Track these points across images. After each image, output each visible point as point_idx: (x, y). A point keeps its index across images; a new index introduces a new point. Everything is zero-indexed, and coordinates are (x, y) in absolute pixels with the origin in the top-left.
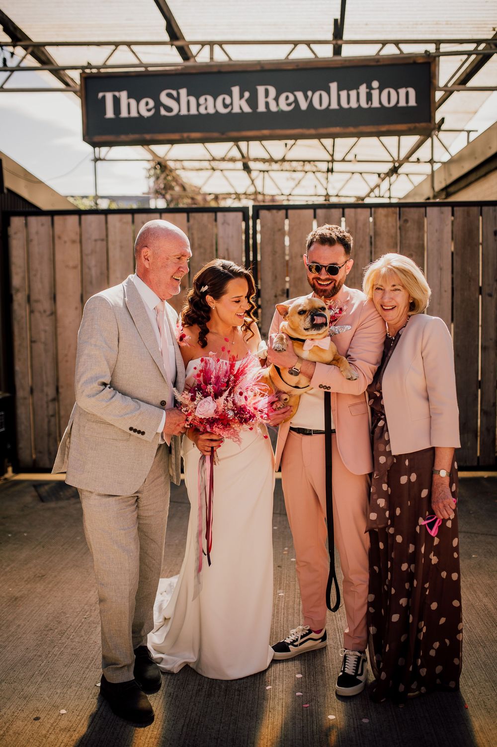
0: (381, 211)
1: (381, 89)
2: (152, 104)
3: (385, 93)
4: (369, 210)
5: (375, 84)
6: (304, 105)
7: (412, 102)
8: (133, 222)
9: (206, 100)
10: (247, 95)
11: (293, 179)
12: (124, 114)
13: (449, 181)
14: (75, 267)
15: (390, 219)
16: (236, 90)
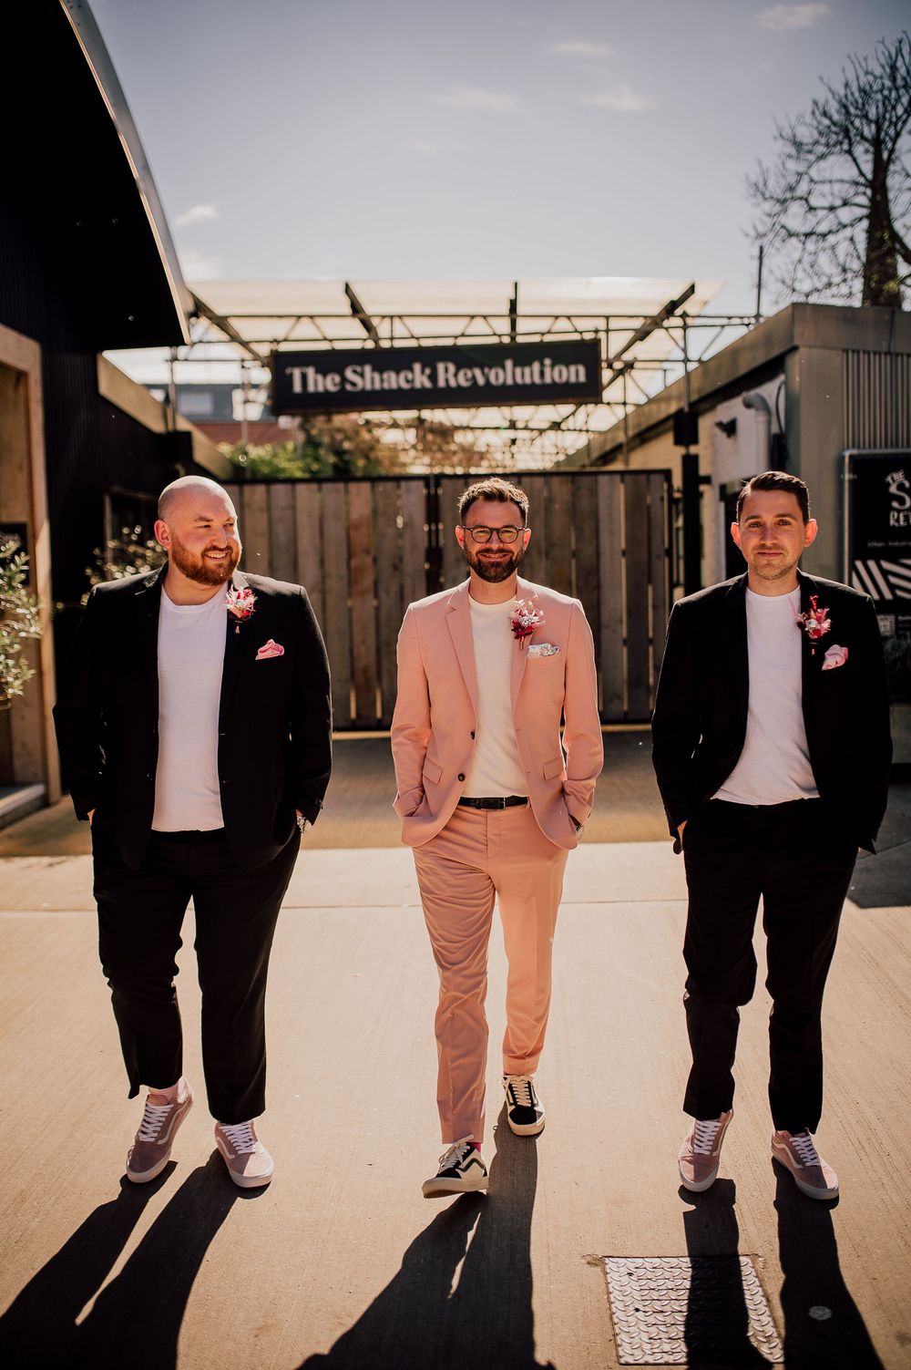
0: (556, 480)
1: (553, 366)
2: (337, 379)
3: (556, 370)
5: (547, 362)
6: (481, 381)
7: (582, 378)
9: (389, 376)
10: (428, 371)
12: (311, 388)
14: (264, 535)
16: (417, 367)
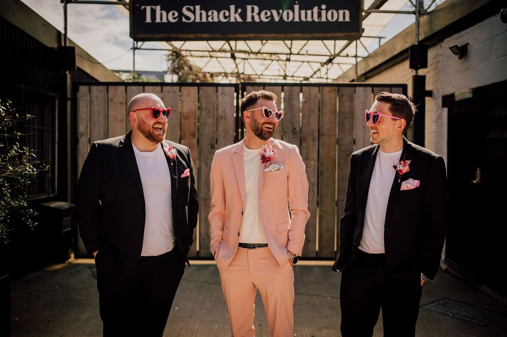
0: (326, 89)
1: (327, 10)
2: (176, 14)
3: (330, 12)
4: (318, 88)
5: (324, 7)
6: (277, 19)
7: (347, 19)
8: (162, 91)
9: (213, 13)
10: (240, 10)
11: (264, 65)
13: (367, 70)
14: (122, 120)
15: (332, 94)
16: (232, 7)
